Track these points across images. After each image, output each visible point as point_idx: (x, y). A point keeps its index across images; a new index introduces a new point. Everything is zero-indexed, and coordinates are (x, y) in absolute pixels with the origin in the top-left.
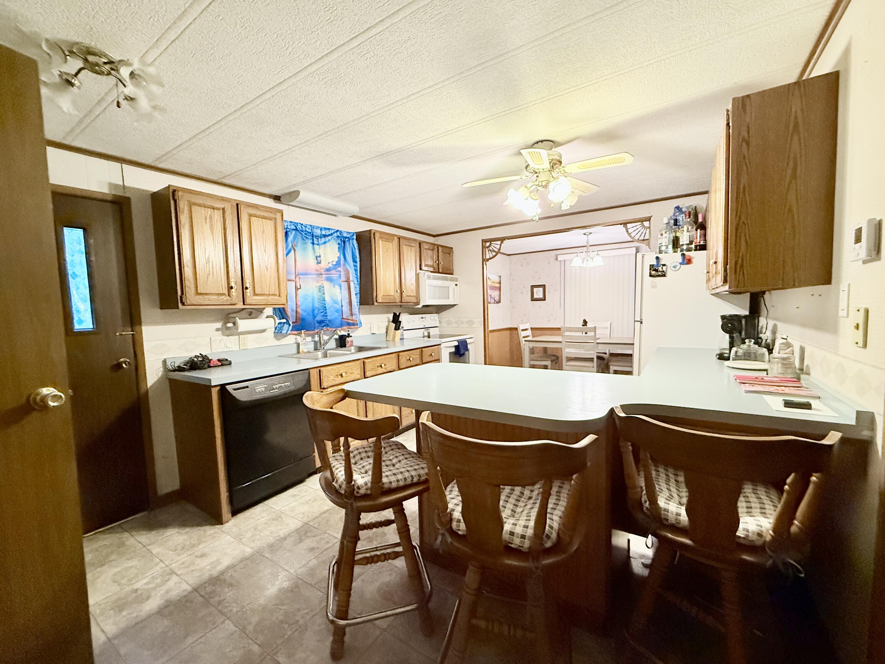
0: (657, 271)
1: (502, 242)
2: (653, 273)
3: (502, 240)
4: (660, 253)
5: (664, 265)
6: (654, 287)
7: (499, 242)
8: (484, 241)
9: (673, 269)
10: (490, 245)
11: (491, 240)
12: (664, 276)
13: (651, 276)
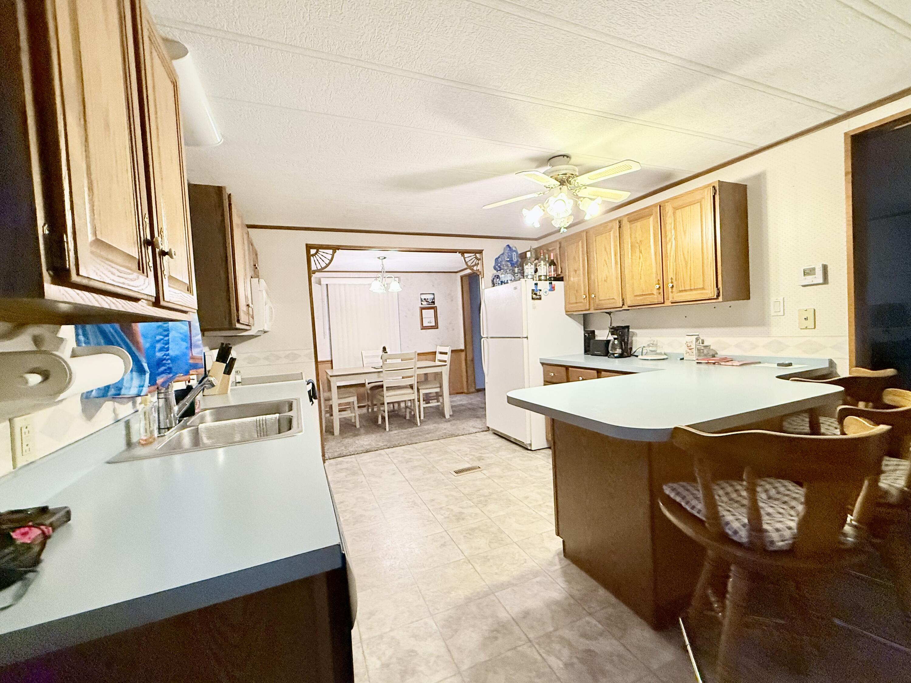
0: (536, 294)
1: (334, 252)
2: (534, 296)
3: (335, 248)
4: (539, 280)
5: (540, 290)
6: (534, 308)
7: (330, 252)
8: (309, 247)
9: (545, 294)
10: (316, 253)
11: (319, 247)
12: (540, 299)
13: (533, 299)
